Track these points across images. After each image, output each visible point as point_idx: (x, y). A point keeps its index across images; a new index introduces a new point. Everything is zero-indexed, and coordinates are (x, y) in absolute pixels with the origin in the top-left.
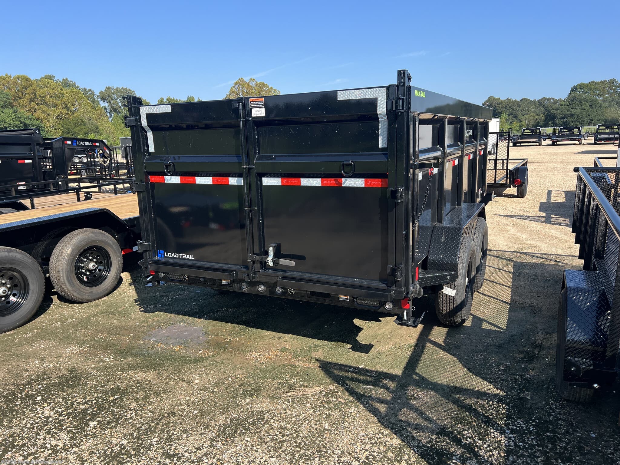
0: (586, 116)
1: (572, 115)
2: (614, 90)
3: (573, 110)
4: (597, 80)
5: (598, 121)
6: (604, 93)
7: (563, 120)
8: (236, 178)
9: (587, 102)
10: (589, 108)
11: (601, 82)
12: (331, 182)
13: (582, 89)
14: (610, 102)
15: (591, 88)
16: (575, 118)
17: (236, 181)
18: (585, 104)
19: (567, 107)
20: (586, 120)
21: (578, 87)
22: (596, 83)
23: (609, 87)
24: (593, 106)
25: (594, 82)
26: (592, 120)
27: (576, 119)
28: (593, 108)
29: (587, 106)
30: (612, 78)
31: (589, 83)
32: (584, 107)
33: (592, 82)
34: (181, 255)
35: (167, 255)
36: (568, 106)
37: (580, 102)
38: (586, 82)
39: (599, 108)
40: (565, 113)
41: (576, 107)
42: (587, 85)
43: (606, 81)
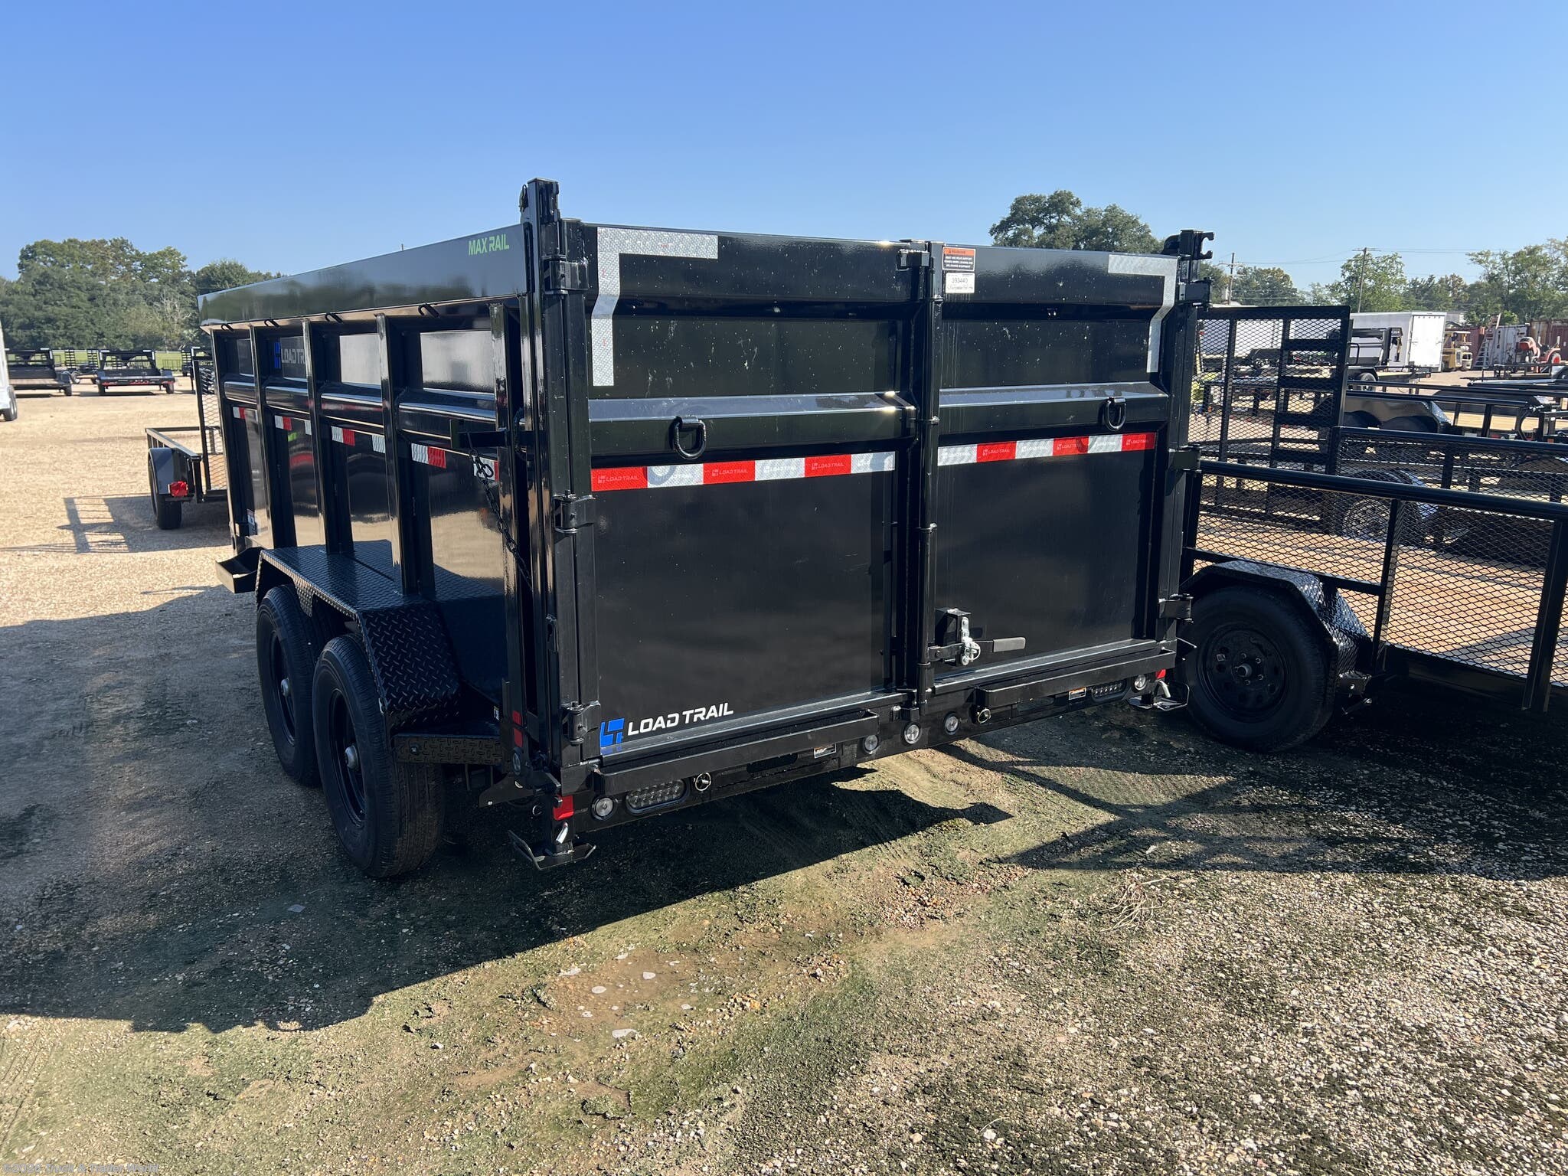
0: (87, 326)
1: (49, 320)
2: (127, 265)
3: (50, 308)
4: (85, 238)
5: (117, 337)
6: (105, 270)
7: (28, 333)
8: (871, 455)
9: (79, 288)
10: (88, 304)
11: (93, 243)
12: (1070, 446)
13: (50, 256)
14: (127, 293)
15: (72, 256)
16: (58, 328)
17: (869, 462)
18: (78, 296)
19: (32, 298)
20: (88, 335)
21: (39, 250)
22: (83, 246)
23: (115, 258)
24: (97, 301)
25: (75, 241)
26: (102, 335)
27: (61, 331)
28: (98, 306)
29: (82, 301)
30: (118, 237)
31: (65, 242)
32: (74, 301)
33: (70, 241)
34: (687, 713)
35: (636, 727)
36: (34, 296)
37: (61, 287)
38: (58, 239)
39: (113, 308)
40: (29, 315)
41: (55, 301)
42: (61, 247)
43: (103, 242)
